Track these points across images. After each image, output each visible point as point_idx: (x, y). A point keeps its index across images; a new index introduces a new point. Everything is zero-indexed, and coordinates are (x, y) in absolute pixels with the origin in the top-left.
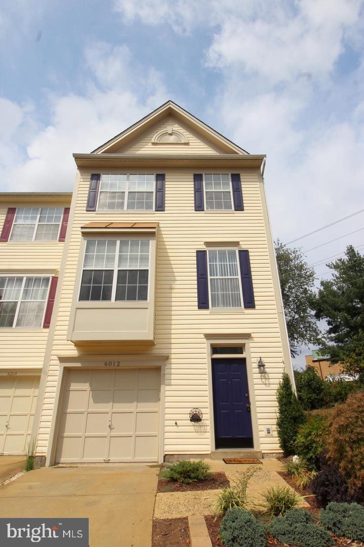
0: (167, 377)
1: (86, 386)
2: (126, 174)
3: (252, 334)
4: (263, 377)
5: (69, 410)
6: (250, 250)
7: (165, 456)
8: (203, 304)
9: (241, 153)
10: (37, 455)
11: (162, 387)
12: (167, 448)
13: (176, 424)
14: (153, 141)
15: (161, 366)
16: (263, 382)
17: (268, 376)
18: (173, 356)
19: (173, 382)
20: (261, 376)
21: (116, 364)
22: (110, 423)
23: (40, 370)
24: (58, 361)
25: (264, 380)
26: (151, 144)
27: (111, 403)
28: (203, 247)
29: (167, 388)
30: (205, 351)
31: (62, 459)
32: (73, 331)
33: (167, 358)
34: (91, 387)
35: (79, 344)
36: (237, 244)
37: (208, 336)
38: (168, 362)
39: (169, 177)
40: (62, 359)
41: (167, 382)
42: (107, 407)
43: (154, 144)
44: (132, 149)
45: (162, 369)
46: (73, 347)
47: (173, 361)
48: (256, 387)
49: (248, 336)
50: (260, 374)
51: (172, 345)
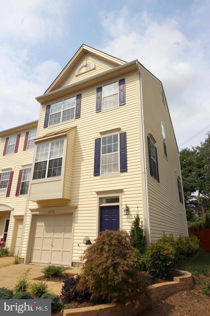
0: (76, 218)
1: (43, 224)
2: (62, 101)
3: (124, 189)
4: (128, 218)
5: (36, 236)
6: (127, 132)
7: (72, 263)
8: (97, 173)
9: (122, 64)
10: (22, 257)
11: (73, 224)
12: (74, 258)
13: (79, 245)
14: (76, 75)
15: (73, 212)
16: (128, 221)
17: (132, 217)
18: (79, 206)
19: (79, 221)
20: (127, 217)
21: (53, 212)
22: (52, 244)
23: (23, 216)
24: (30, 211)
25: (129, 219)
26: (75, 77)
27: (53, 233)
28: (99, 136)
29: (76, 225)
30: (96, 202)
31: (33, 260)
32: (30, 196)
33: (76, 207)
34: (45, 224)
35: (39, 202)
36: (119, 129)
37: (98, 193)
38: (77, 210)
39: (84, 95)
40: (32, 210)
41: (76, 221)
42: (50, 235)
43: (77, 76)
44: (66, 84)
45: (74, 214)
46: (36, 204)
47: (79, 209)
48: (124, 224)
49: (121, 191)
50: (127, 216)
51: (80, 199)
